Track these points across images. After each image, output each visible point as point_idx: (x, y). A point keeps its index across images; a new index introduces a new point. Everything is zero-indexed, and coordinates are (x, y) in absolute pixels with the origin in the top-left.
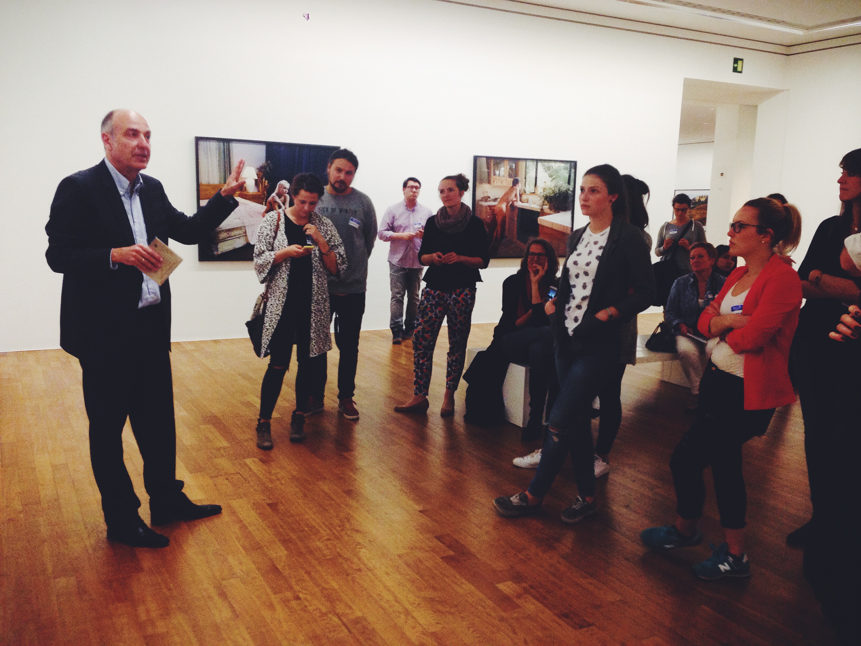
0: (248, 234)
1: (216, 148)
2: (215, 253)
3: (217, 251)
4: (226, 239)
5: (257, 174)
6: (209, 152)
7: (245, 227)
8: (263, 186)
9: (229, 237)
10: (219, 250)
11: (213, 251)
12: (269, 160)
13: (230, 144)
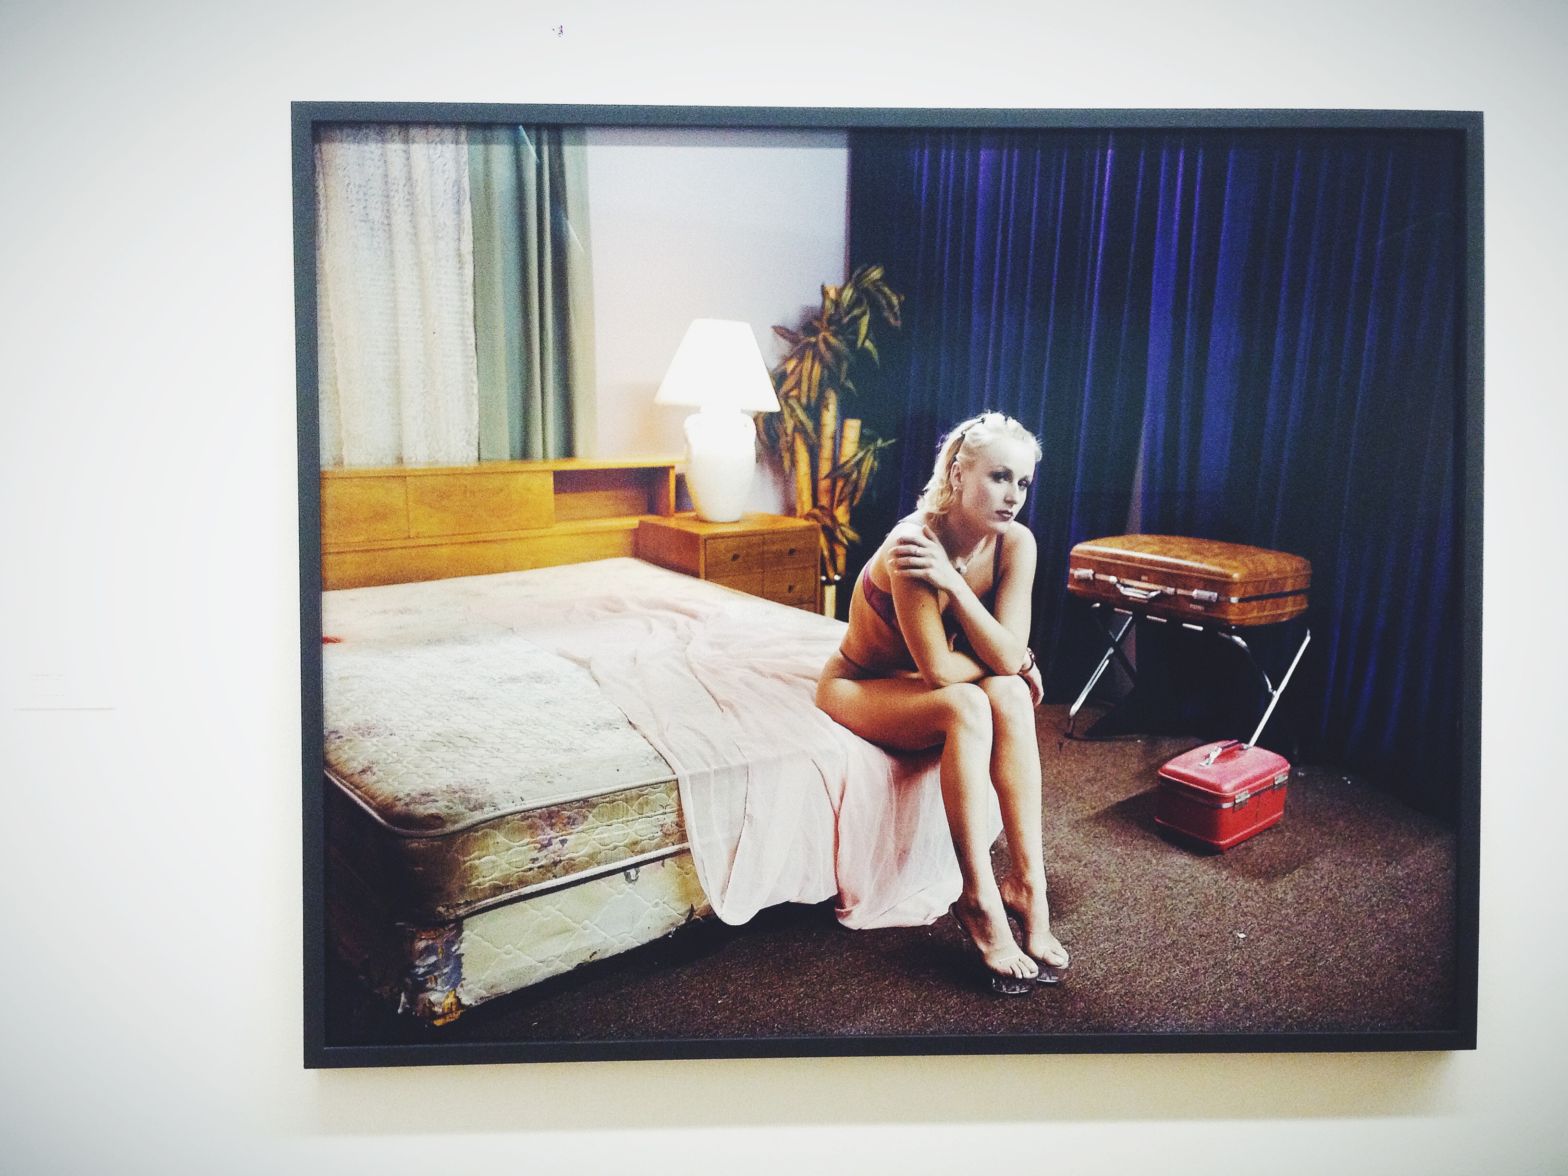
0: (695, 842)
1: (458, 183)
2: (434, 997)
3: (456, 979)
4: (523, 883)
5: (779, 379)
6: (401, 221)
7: (675, 785)
8: (825, 467)
9: (547, 870)
10: (466, 971)
11: (420, 987)
12: (873, 263)
13: (569, 151)
